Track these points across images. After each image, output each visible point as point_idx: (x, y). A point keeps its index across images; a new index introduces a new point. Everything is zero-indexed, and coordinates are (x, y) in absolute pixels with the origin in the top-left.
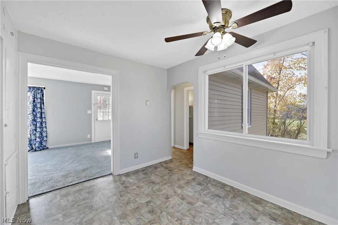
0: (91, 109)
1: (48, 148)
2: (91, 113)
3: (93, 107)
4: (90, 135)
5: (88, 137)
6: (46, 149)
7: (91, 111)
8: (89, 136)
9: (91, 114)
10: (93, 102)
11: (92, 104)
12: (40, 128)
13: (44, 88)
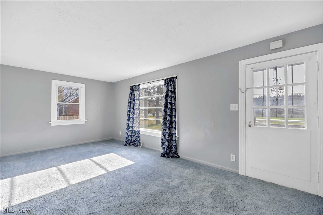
0: (237, 101)
1: (179, 157)
2: (237, 110)
3: (241, 95)
4: (234, 156)
5: (231, 160)
6: (176, 157)
7: (237, 105)
8: (233, 158)
9: (237, 113)
10: (241, 85)
11: (240, 90)
12: (169, 128)
13: (176, 77)
